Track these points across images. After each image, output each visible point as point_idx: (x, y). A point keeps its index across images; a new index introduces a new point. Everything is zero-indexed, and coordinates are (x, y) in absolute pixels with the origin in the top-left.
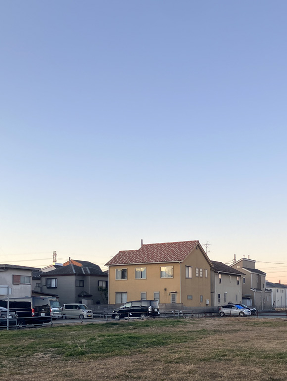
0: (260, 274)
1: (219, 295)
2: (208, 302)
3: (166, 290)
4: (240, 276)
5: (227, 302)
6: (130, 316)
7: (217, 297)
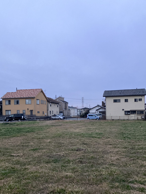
0: (66, 103)
1: (50, 111)
2: (46, 114)
3: (28, 109)
4: (59, 104)
5: (54, 114)
6: (14, 120)
7: (49, 112)
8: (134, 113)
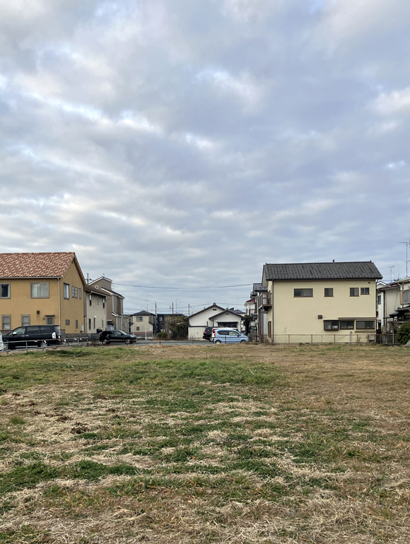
8: (348, 326)
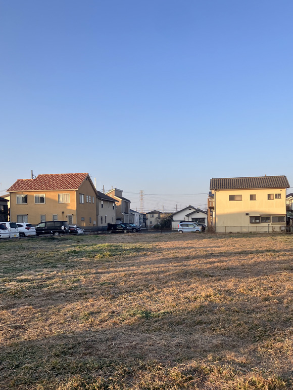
2: (95, 223)
3: (63, 212)
7: (100, 218)
8: (266, 220)
